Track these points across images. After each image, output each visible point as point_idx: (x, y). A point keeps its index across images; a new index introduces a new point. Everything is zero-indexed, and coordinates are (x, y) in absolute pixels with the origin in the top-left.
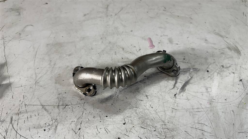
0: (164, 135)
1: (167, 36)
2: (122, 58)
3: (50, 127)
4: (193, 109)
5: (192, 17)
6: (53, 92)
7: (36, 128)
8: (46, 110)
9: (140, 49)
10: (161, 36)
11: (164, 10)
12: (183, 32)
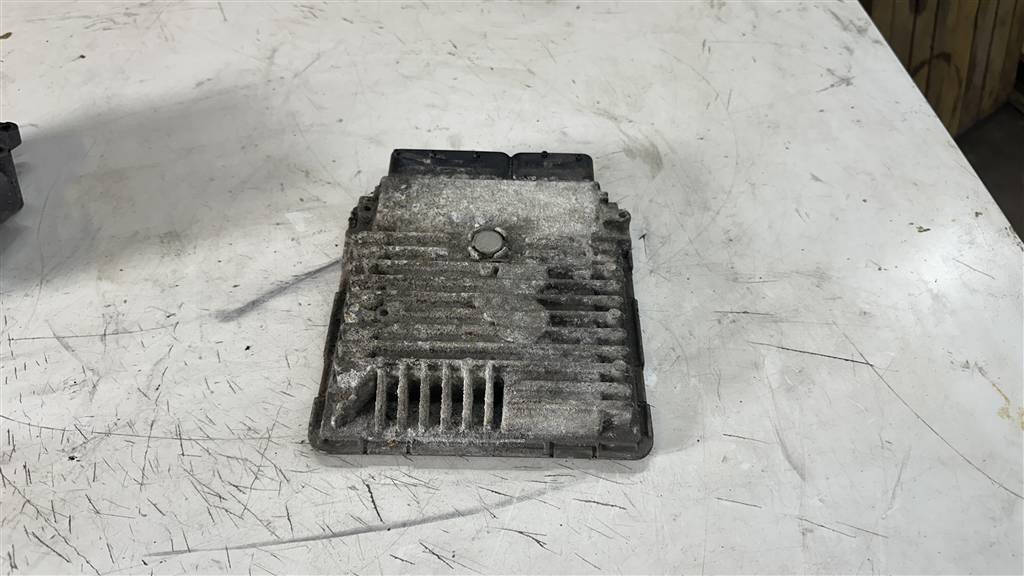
1: (447, 129)
2: (302, 200)
3: (76, 388)
5: (534, 70)
6: (91, 303)
7: (38, 394)
8: (67, 347)
9: (359, 172)
10: (429, 131)
11: (450, 53)
12: (498, 115)
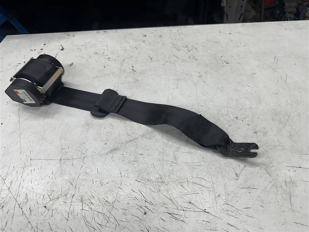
0: (158, 188)
4: (193, 163)
6: (58, 147)
